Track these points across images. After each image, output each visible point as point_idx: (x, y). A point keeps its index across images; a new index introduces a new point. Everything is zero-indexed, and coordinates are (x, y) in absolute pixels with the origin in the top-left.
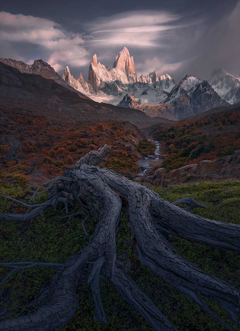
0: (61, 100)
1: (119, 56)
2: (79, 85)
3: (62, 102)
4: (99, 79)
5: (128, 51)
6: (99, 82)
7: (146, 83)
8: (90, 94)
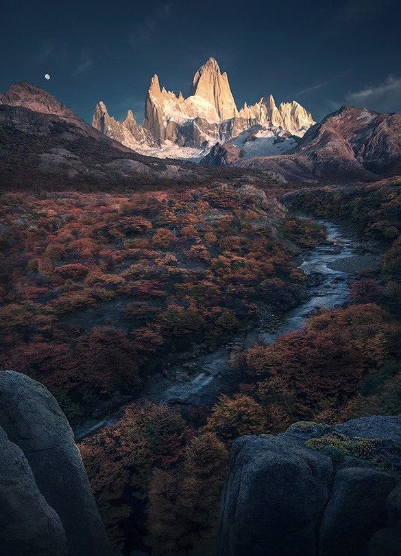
0: (74, 156)
1: (200, 75)
2: (126, 133)
3: (75, 159)
4: (164, 118)
5: (216, 62)
6: (165, 124)
7: (255, 117)
8: (150, 149)
